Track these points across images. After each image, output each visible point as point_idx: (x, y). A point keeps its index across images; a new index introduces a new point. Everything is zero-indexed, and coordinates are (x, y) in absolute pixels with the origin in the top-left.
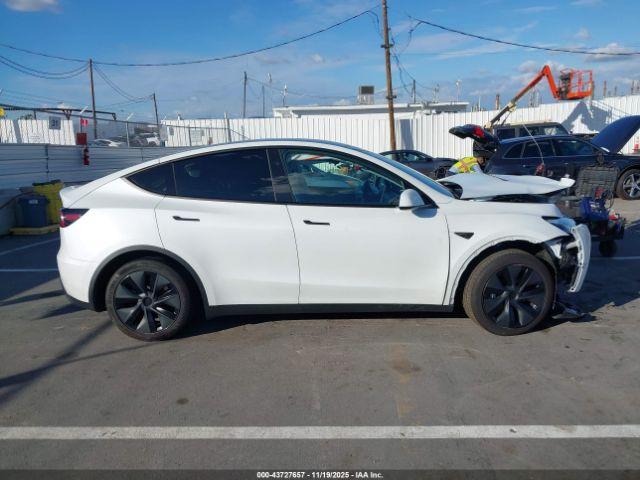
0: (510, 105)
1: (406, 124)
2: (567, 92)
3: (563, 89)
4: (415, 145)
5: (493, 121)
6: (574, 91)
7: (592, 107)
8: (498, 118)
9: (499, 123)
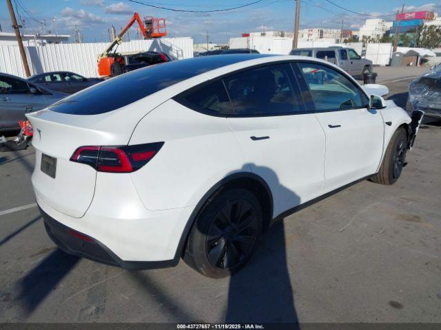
0: (117, 39)
1: (32, 50)
2: (151, 32)
3: (148, 31)
4: (44, 69)
5: (108, 51)
6: (156, 31)
7: (162, 44)
8: (111, 49)
9: (112, 52)
